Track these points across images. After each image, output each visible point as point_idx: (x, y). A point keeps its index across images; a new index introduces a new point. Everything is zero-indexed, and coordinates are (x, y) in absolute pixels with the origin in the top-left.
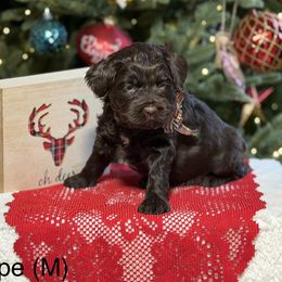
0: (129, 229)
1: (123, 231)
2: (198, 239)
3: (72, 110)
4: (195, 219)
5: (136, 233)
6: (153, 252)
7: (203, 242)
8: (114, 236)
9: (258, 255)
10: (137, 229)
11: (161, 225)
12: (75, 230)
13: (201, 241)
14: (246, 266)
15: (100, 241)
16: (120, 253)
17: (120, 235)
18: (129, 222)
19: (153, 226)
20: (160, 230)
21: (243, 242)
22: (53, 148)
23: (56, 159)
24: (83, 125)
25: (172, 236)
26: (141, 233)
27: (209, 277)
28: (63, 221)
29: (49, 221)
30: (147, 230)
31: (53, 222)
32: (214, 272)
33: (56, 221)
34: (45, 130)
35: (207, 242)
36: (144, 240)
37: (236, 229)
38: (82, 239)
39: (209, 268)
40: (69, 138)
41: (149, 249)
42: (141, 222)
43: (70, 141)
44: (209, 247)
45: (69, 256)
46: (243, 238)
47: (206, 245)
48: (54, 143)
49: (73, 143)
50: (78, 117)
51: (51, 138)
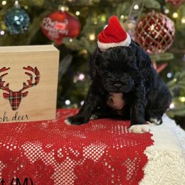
0: (60, 155)
1: (55, 156)
2: (106, 164)
3: (26, 73)
4: (105, 150)
5: (65, 158)
6: (75, 172)
7: (110, 167)
8: (50, 159)
10: (65, 156)
11: (82, 153)
12: (23, 154)
13: (108, 166)
15: (39, 162)
16: (53, 172)
17: (53, 158)
18: (61, 150)
19: (77, 154)
20: (81, 157)
21: (136, 168)
22: (11, 98)
23: (13, 105)
24: (36, 84)
25: (89, 161)
26: (68, 158)
28: (15, 147)
29: (6, 146)
30: (72, 156)
31: (8, 147)
33: (10, 147)
34: (5, 85)
35: (112, 167)
36: (70, 163)
37: (132, 159)
38: (27, 160)
40: (23, 92)
41: (73, 170)
42: (69, 150)
43: (25, 94)
44: (113, 170)
45: (17, 171)
46: (136, 165)
47: (111, 169)
48: (11, 94)
49: (27, 96)
50: (32, 78)
51: (9, 91)
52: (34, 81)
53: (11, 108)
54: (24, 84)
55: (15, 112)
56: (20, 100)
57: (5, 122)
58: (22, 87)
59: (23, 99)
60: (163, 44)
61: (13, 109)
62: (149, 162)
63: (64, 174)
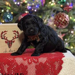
0: (30, 61)
1: (28, 62)
2: (48, 64)
3: (14, 33)
4: (47, 59)
6: (36, 68)
7: (49, 65)
8: (26, 63)
9: (63, 69)
11: (38, 60)
12: (15, 61)
13: (48, 65)
14: (60, 72)
15: (22, 64)
16: (27, 68)
18: (30, 59)
19: (36, 61)
20: (38, 62)
21: (59, 65)
22: (8, 43)
23: (9, 46)
25: (41, 63)
26: (33, 62)
27: (50, 74)
28: (12, 59)
29: (8, 59)
30: (34, 62)
31: (9, 59)
32: (51, 73)
34: (6, 38)
35: (50, 65)
37: (57, 62)
38: (17, 64)
39: (50, 72)
41: (35, 67)
42: (33, 60)
43: (14, 42)
44: (50, 66)
47: (49, 66)
48: (8, 42)
49: (14, 43)
50: (16, 35)
51: (7, 40)
53: (8, 47)
54: (13, 37)
55: (10, 49)
56: (11, 44)
57: (6, 53)
58: (12, 39)
59: (13, 44)
61: (9, 48)
62: (64, 63)
63: (31, 69)
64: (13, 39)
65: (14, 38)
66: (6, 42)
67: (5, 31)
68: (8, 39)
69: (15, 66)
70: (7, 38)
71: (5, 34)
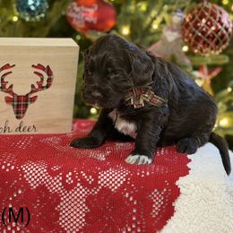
0: (69, 180)
1: (63, 181)
2: (127, 195)
3: (35, 72)
4: (126, 178)
5: (75, 184)
6: (87, 203)
7: (131, 199)
8: (55, 185)
9: (176, 215)
10: (76, 182)
11: (97, 180)
13: (129, 198)
14: (165, 224)
15: (42, 188)
16: (59, 201)
17: (60, 184)
18: (70, 174)
19: (90, 180)
20: (95, 184)
21: (165, 203)
22: (15, 103)
23: (17, 113)
24: (47, 87)
25: (105, 190)
26: (78, 185)
27: (133, 229)
28: (13, 167)
29: (1, 166)
30: (84, 183)
31: (3, 167)
32: (137, 226)
33: (6, 167)
34: (7, 86)
35: (134, 199)
36: (81, 191)
37: (160, 190)
38: (27, 185)
39: (134, 221)
41: (84, 200)
42: (80, 175)
44: (135, 203)
45: (14, 198)
46: (165, 198)
47: (133, 201)
49: (36, 102)
50: (42, 79)
51: (13, 94)
52: (45, 84)
53: (14, 116)
54: (33, 86)
56: (26, 106)
57: (7, 133)
58: (29, 90)
60: (217, 43)
61: (17, 117)
62: (181, 197)
63: (72, 205)
64: (32, 92)
65: (37, 87)
66: (8, 100)
67: (7, 66)
68: (15, 90)
69: (20, 192)
70: (11, 86)
71: (5, 75)
